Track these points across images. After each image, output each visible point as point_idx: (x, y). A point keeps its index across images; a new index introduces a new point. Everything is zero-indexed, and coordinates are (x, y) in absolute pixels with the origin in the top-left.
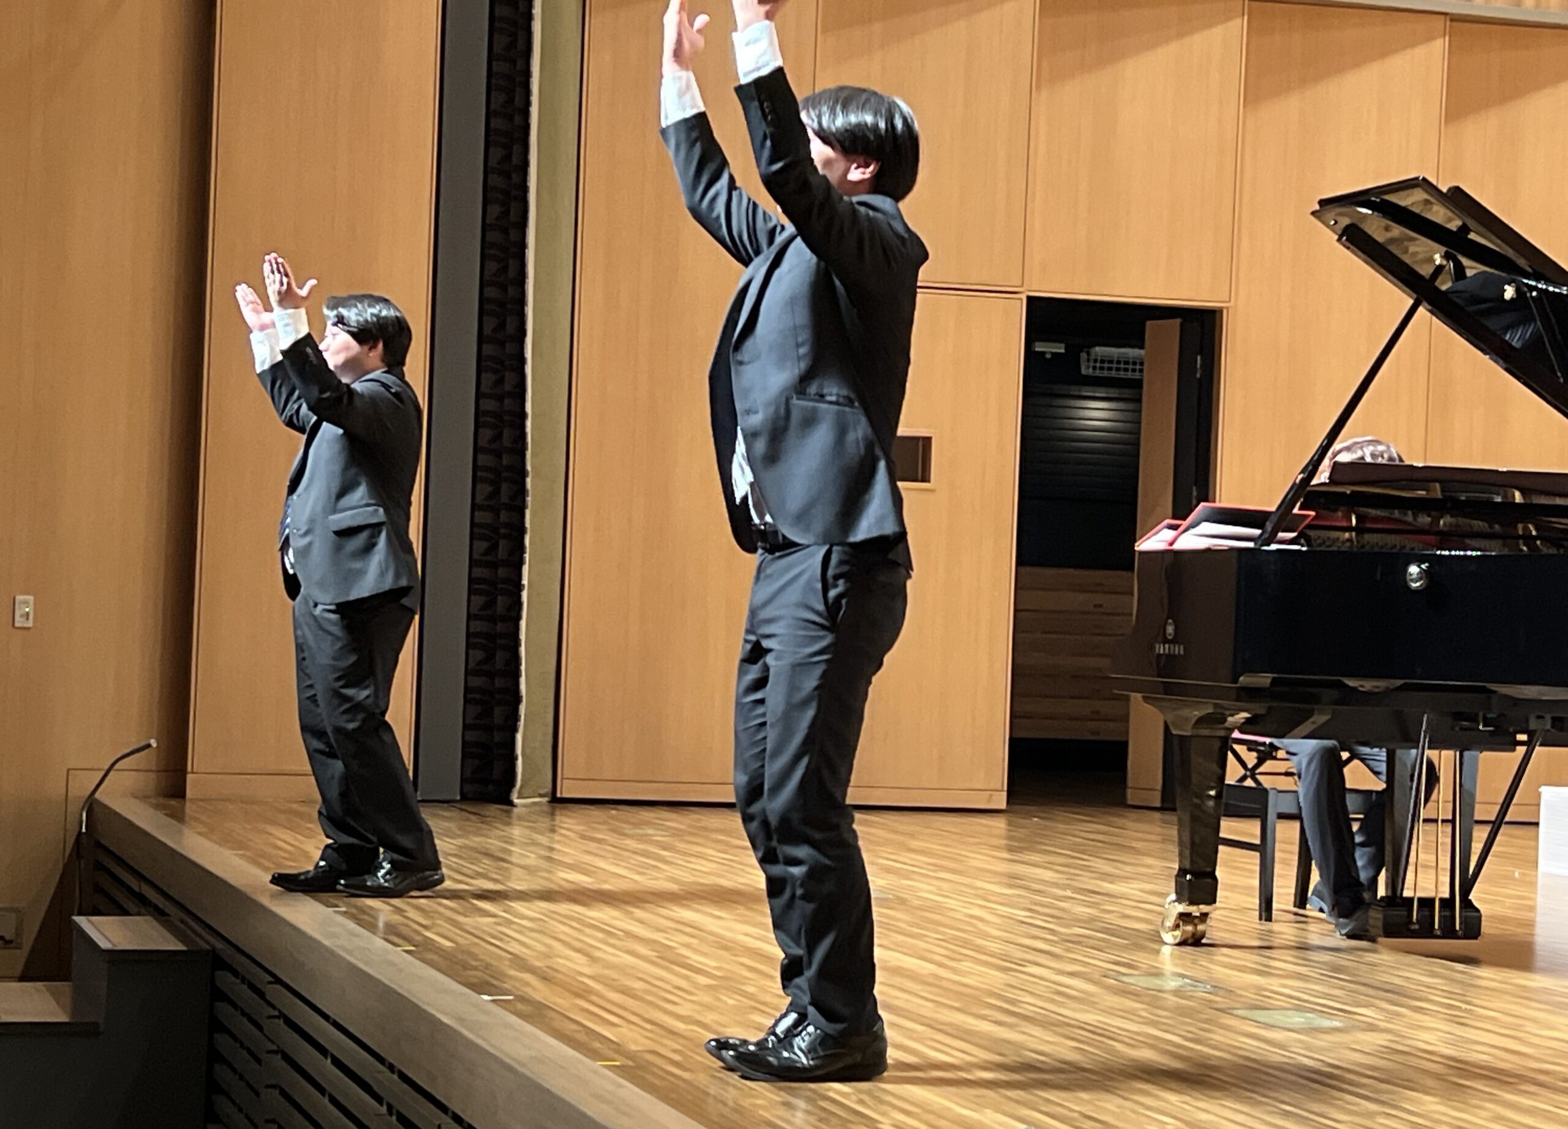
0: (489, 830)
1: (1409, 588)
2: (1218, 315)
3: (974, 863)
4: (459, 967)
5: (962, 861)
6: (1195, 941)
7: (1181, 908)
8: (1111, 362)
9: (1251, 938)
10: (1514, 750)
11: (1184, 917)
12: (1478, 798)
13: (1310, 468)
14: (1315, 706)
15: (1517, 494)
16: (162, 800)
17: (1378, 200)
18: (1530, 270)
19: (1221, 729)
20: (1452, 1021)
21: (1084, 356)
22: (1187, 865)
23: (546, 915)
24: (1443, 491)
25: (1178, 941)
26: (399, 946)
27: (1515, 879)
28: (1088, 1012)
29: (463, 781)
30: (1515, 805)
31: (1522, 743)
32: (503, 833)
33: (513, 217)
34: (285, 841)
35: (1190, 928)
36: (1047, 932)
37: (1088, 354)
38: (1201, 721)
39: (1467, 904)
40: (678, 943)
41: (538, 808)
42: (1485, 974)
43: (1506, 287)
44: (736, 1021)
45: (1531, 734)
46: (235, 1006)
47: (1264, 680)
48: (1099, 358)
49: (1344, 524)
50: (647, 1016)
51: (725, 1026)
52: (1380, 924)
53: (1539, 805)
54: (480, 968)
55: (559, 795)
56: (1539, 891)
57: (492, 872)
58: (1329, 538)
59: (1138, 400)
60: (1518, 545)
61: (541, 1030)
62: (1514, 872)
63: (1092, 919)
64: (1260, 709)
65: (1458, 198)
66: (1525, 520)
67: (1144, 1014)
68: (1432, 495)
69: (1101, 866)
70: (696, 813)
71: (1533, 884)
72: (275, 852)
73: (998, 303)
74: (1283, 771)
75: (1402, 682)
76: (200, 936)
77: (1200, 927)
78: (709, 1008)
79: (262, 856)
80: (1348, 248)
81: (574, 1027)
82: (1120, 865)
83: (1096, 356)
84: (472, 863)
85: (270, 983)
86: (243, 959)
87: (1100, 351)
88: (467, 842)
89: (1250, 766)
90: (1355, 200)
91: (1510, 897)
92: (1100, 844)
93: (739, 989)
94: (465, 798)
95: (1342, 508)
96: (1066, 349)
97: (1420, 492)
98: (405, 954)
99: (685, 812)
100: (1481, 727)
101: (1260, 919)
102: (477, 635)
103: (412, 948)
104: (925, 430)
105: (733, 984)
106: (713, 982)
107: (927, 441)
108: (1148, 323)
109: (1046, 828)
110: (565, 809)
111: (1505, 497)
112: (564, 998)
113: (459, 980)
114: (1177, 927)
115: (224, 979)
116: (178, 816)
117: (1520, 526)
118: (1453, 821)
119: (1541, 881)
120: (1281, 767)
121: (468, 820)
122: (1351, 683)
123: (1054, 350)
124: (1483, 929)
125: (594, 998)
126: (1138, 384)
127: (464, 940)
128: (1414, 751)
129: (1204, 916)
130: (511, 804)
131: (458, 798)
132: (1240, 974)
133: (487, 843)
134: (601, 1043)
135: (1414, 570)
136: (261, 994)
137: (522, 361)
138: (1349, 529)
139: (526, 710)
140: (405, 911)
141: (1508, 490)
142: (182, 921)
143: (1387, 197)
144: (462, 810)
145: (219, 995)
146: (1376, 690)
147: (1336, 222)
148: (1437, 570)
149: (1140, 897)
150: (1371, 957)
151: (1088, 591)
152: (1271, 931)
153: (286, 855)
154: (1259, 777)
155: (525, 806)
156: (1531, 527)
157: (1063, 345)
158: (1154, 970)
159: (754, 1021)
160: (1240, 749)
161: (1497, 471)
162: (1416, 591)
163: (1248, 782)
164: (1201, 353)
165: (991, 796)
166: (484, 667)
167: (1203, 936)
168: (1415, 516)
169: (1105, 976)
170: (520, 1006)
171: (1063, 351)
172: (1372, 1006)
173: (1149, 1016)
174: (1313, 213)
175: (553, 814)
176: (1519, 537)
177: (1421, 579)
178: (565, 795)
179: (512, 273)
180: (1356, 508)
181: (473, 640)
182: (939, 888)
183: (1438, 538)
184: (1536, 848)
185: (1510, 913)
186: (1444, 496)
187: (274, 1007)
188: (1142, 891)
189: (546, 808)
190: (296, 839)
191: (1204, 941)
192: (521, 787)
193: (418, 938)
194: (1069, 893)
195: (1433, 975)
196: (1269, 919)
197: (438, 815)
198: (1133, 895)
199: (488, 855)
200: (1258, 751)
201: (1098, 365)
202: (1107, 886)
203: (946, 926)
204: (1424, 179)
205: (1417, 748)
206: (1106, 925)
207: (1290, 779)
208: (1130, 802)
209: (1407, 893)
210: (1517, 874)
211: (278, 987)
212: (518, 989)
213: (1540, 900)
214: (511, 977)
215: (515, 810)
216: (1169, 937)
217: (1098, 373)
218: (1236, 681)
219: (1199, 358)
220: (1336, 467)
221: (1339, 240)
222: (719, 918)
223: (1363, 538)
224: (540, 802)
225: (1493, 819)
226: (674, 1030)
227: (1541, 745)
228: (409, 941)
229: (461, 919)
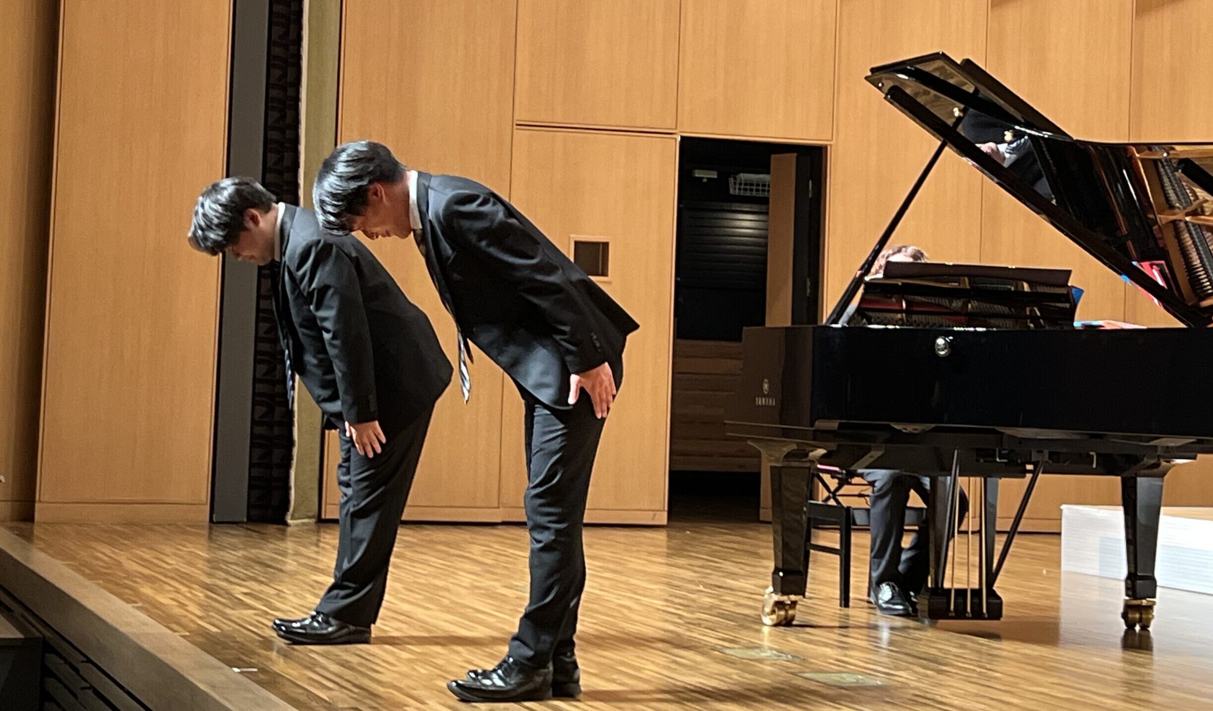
0: (265, 544)
1: (937, 356)
2: (824, 150)
3: (632, 566)
4: (219, 647)
5: (623, 564)
6: (787, 623)
7: (776, 598)
8: (752, 185)
9: (832, 620)
10: (1024, 477)
11: (779, 605)
12: (999, 514)
13: (866, 266)
14: (872, 445)
15: (1026, 285)
16: (15, 524)
17: (913, 69)
18: (1023, 121)
19: (806, 462)
20: (965, 681)
21: (731, 180)
22: (780, 566)
23: (294, 608)
24: (970, 283)
25: (775, 622)
26: (175, 631)
27: (1041, 575)
28: (694, 676)
29: (249, 506)
30: (1025, 518)
31: (1029, 471)
32: (277, 547)
33: (290, 78)
34: (104, 554)
35: (782, 613)
36: (676, 616)
37: (735, 179)
38: (788, 456)
39: (992, 594)
40: (392, 627)
41: (305, 527)
42: (1005, 647)
43: (1006, 133)
44: (425, 686)
45: (1036, 464)
46: (60, 681)
47: (834, 425)
48: (743, 182)
49: (898, 308)
50: (357, 682)
51: (414, 689)
52: (926, 608)
53: (1061, 519)
54: (236, 647)
55: (323, 517)
56: (1063, 585)
57: (260, 576)
58: (886, 318)
59: (766, 213)
60: (1027, 323)
61: (274, 694)
62: (1042, 570)
63: (712, 607)
64: (833, 446)
65: (968, 67)
66: (1032, 304)
67: (735, 677)
68: (962, 286)
69: (730, 568)
70: (427, 529)
71: (1058, 580)
72: (95, 562)
73: (656, 140)
74: (857, 493)
75: (933, 425)
76: (33, 626)
77: (791, 612)
78: (405, 676)
79: (83, 565)
80: (892, 103)
81: (300, 691)
82: (742, 566)
83: (741, 180)
84: (247, 570)
85: (83, 662)
86: (65, 645)
87: (744, 176)
88: (245, 553)
89: (832, 489)
90: (896, 68)
91: (1033, 588)
92: (733, 551)
93: (431, 662)
94: (251, 519)
95: (895, 296)
96: (718, 175)
97: (954, 284)
98: (182, 639)
99: (419, 529)
100: (998, 460)
101: (841, 606)
102: (260, 394)
103: (188, 634)
104: (602, 237)
105: (427, 658)
106: (412, 657)
107: (606, 245)
108: (773, 156)
109: (694, 539)
110: (327, 528)
111: (1016, 287)
112: (294, 670)
113: (218, 656)
114: (773, 612)
115: (52, 659)
116: (28, 537)
117: (1028, 309)
118: (980, 532)
119: (1063, 577)
120: (856, 490)
121: (250, 537)
122: (897, 427)
123: (709, 176)
124: (1004, 612)
125: (318, 669)
126: (765, 201)
127: (228, 627)
128: (949, 478)
129: (794, 603)
130: (286, 524)
131: (245, 520)
132: (815, 647)
133: (262, 554)
134: (317, 703)
135: (940, 341)
136: (77, 671)
137: (297, 186)
138: (901, 311)
139: (298, 452)
140: (186, 605)
141: (1019, 283)
142: (23, 616)
143: (918, 66)
144: (248, 529)
145: (47, 672)
146: (915, 432)
147: (883, 84)
148: (958, 343)
149: (751, 589)
150: (917, 634)
151: (735, 359)
152: (848, 616)
153: (101, 564)
154: (840, 499)
155: (297, 525)
156: (1036, 309)
157: (716, 173)
158: (750, 645)
159: (437, 685)
160: (826, 477)
161: (1007, 268)
162: (943, 358)
163: (832, 502)
164: (811, 178)
165: (655, 515)
166: (265, 419)
167: (793, 618)
168: (951, 302)
169: (713, 650)
170: (261, 676)
171: (716, 177)
172: (910, 670)
173: (738, 678)
174: (867, 78)
175: (318, 532)
176: (1027, 317)
177: (945, 348)
178: (328, 517)
179: (289, 120)
180: (905, 296)
181: (257, 399)
182: (601, 585)
183: (967, 318)
184: (1059, 552)
185: (1032, 601)
186: (971, 287)
187: (86, 681)
188: (755, 585)
189: (314, 527)
190: (113, 552)
191: (795, 623)
192: (294, 512)
193: (192, 625)
194: (701, 588)
195: (962, 647)
196: (846, 605)
197: (228, 533)
198: (748, 588)
199: (261, 563)
200: (838, 478)
201: (742, 187)
202: (730, 582)
203: (600, 613)
204: (943, 53)
205: (950, 475)
206: (722, 611)
207: (862, 499)
208: (761, 519)
209: (947, 585)
210: (1044, 572)
211: (90, 665)
212: (262, 663)
213: (1063, 593)
214: (259, 655)
215: (289, 529)
216: (768, 620)
217: (742, 193)
218: (812, 425)
219: (810, 182)
220: (890, 266)
221: (886, 98)
222: (428, 609)
223: (911, 318)
224: (309, 523)
225: (1008, 529)
226: (376, 692)
227: (1043, 473)
228: (185, 627)
229: (228, 611)
